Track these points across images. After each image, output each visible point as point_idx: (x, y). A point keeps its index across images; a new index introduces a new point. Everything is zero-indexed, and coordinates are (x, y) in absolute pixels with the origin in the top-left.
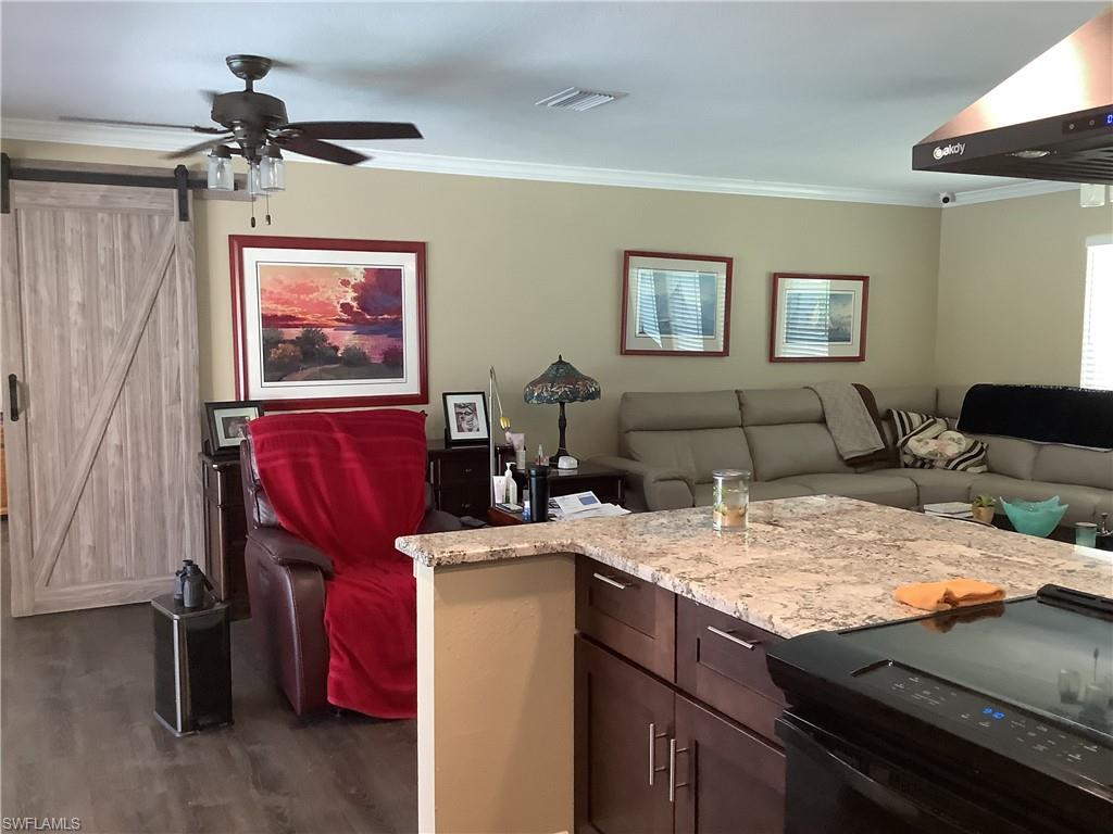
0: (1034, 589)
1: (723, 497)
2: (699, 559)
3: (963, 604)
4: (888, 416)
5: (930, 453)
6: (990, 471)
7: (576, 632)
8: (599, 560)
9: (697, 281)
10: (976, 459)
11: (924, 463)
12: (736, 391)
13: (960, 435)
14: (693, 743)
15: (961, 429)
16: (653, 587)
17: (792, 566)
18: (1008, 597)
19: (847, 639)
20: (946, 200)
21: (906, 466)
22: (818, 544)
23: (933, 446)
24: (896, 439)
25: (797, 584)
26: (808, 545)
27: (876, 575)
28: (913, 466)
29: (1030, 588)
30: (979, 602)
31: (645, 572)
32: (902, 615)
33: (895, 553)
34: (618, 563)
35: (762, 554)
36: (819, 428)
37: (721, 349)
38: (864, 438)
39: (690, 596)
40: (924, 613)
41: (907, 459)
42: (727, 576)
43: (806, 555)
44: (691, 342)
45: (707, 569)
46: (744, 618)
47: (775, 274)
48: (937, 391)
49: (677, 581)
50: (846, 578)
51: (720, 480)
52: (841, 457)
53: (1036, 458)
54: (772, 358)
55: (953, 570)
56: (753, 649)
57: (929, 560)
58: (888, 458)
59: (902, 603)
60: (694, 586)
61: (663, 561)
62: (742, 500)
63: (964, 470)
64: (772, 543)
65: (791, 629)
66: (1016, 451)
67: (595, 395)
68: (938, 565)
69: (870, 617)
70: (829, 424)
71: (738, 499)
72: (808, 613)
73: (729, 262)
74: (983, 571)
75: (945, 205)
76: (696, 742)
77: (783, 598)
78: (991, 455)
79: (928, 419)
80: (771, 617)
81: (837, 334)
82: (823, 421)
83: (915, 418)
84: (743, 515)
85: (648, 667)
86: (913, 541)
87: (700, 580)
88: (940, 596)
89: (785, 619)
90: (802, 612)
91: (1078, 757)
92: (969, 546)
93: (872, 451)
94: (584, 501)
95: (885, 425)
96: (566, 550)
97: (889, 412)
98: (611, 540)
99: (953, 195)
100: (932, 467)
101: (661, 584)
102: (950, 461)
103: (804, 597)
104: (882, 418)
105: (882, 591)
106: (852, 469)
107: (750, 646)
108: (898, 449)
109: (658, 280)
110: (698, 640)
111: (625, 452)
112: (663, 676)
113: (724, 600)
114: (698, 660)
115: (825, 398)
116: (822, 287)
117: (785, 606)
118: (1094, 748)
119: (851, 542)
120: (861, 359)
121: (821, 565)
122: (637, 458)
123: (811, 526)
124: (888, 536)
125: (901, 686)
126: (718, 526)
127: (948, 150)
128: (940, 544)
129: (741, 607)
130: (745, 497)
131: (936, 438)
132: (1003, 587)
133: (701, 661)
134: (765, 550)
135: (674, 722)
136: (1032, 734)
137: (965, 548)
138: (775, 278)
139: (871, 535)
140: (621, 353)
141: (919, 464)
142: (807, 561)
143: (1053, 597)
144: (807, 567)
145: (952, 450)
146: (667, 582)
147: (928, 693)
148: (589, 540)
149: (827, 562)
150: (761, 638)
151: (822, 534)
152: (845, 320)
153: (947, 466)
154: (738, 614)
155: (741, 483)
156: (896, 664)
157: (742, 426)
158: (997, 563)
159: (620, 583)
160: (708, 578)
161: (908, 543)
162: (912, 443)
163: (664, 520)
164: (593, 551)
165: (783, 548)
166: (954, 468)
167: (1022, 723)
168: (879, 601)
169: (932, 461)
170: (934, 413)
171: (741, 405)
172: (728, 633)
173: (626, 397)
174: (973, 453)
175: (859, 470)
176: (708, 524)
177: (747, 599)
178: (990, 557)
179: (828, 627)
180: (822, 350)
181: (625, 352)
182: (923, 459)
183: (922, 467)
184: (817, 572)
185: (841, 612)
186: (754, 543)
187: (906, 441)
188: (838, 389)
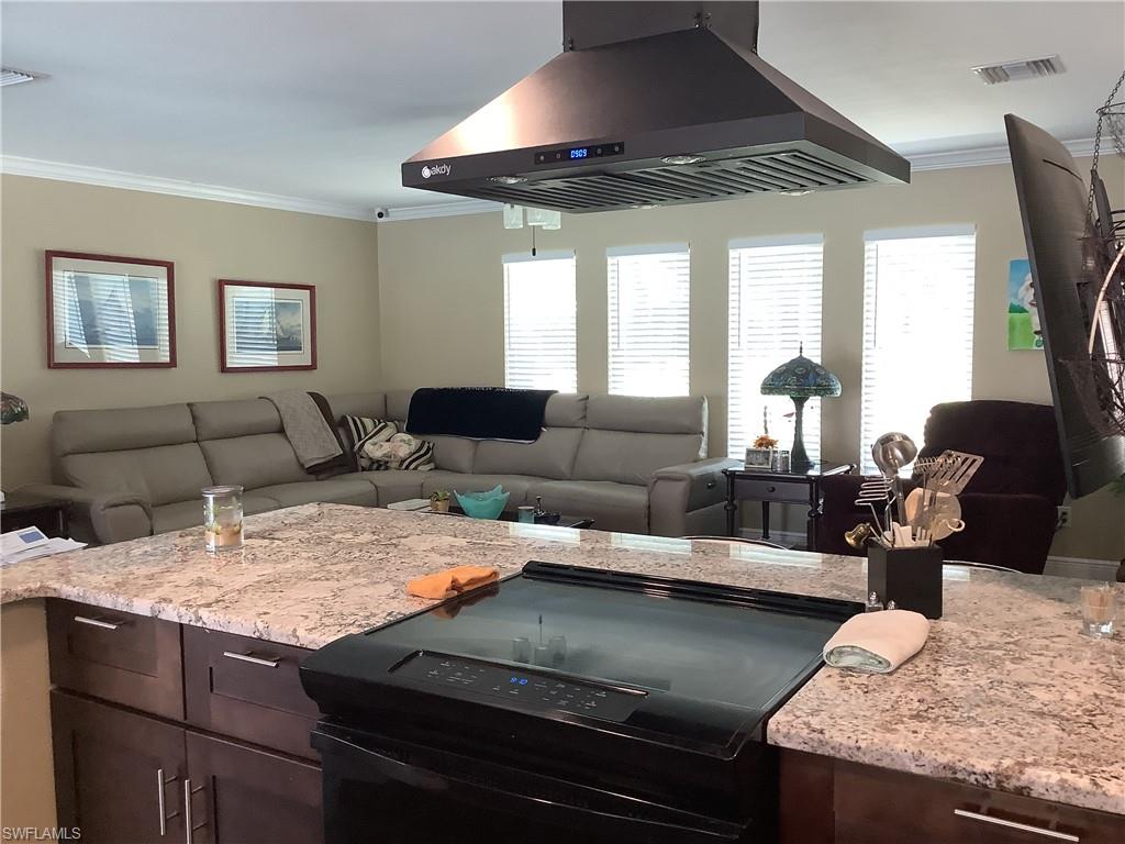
0: (519, 568)
1: (215, 516)
2: (200, 583)
3: (466, 589)
4: (343, 422)
5: (385, 455)
6: (437, 468)
7: (50, 688)
8: (80, 601)
9: (127, 285)
10: (425, 458)
11: (380, 465)
12: (189, 405)
13: (410, 437)
14: (211, 778)
15: (409, 431)
16: (152, 621)
17: (301, 577)
18: (501, 577)
19: (375, 639)
20: (380, 215)
21: (364, 469)
22: (319, 551)
23: (387, 447)
24: (353, 445)
25: (313, 595)
26: (310, 554)
27: (383, 574)
28: (370, 469)
29: (515, 566)
30: (480, 585)
31: (142, 607)
32: (416, 607)
33: (393, 552)
34: (106, 601)
35: (268, 570)
36: (278, 438)
37: (168, 360)
38: (321, 445)
39: (199, 624)
40: (436, 602)
41: (364, 462)
42: (236, 597)
43: (312, 564)
44: (129, 354)
45: (213, 593)
46: (265, 637)
47: (220, 281)
48: (386, 397)
49: (183, 610)
50: (357, 581)
51: (211, 497)
52: (302, 465)
53: (475, 454)
54: (224, 369)
55: (448, 559)
56: (277, 666)
57: (426, 554)
58: (346, 463)
59: (414, 596)
60: (203, 613)
61: (159, 592)
62: (236, 517)
63: (416, 468)
64: (273, 557)
65: (317, 638)
66: (457, 447)
67: (23, 415)
68: (434, 557)
69: (389, 614)
70: (288, 433)
71: (232, 516)
72: (332, 620)
73: (170, 267)
74: (474, 557)
75: (379, 220)
76: (214, 777)
77: (302, 609)
78: (437, 453)
79: (380, 423)
80: (295, 630)
81: (286, 343)
82: (281, 431)
83: (368, 422)
84: (239, 532)
85: (151, 709)
86: (405, 537)
87: (209, 605)
88: (448, 584)
89: (310, 630)
90: (325, 620)
91: (593, 704)
92: (455, 536)
93: (330, 458)
94: (26, 539)
95: (341, 431)
96: (35, 595)
97: (344, 418)
98: (91, 577)
99: (386, 210)
100: (387, 468)
101: (163, 616)
102: (403, 461)
103: (322, 605)
104: (338, 425)
105: (393, 588)
106: (313, 477)
107: (274, 665)
108: (354, 454)
109: (81, 283)
110: (211, 669)
111: (60, 477)
112: (171, 716)
113: (241, 623)
114: (212, 690)
115: (282, 407)
116: (267, 295)
117: (306, 617)
118: (603, 694)
119: (351, 546)
120: (313, 367)
121: (329, 571)
122: (77, 483)
123: (308, 536)
124: (382, 536)
125: (435, 672)
126: (212, 545)
127: (437, 170)
128: (430, 538)
129: (261, 626)
130: (239, 514)
131: (388, 440)
132: (495, 568)
133: (215, 691)
134: (268, 565)
135: (186, 761)
136: (554, 693)
137: (452, 539)
138: (221, 285)
139: (366, 537)
140: (49, 367)
141: (375, 466)
142: (315, 570)
143: (539, 572)
144: (315, 576)
145: (404, 451)
146: (170, 614)
147: (459, 674)
148: (63, 580)
149: (334, 568)
150: (285, 654)
151: (320, 542)
152: (293, 330)
153: (401, 464)
154: (257, 634)
155: (234, 499)
156: (427, 653)
157: (197, 441)
158: (484, 549)
159: (110, 623)
160: (218, 602)
161: (403, 540)
162: (368, 447)
163: (148, 548)
164: (71, 592)
165: (286, 560)
166: (407, 468)
167: (543, 685)
168: (393, 598)
169: (387, 462)
170: (384, 417)
171: (194, 418)
172: (248, 655)
173: (59, 417)
174: (421, 453)
175: (321, 477)
176: (200, 545)
177: (264, 617)
178: (474, 543)
179: (354, 630)
180: (270, 359)
181: (52, 365)
182: (378, 461)
183: (378, 469)
184: (327, 579)
185: (361, 614)
186: (254, 559)
187: (362, 445)
188: (293, 398)
